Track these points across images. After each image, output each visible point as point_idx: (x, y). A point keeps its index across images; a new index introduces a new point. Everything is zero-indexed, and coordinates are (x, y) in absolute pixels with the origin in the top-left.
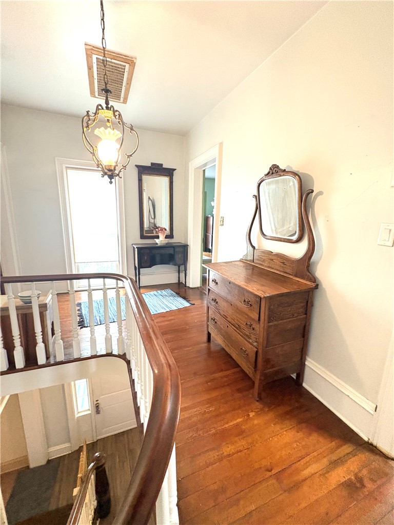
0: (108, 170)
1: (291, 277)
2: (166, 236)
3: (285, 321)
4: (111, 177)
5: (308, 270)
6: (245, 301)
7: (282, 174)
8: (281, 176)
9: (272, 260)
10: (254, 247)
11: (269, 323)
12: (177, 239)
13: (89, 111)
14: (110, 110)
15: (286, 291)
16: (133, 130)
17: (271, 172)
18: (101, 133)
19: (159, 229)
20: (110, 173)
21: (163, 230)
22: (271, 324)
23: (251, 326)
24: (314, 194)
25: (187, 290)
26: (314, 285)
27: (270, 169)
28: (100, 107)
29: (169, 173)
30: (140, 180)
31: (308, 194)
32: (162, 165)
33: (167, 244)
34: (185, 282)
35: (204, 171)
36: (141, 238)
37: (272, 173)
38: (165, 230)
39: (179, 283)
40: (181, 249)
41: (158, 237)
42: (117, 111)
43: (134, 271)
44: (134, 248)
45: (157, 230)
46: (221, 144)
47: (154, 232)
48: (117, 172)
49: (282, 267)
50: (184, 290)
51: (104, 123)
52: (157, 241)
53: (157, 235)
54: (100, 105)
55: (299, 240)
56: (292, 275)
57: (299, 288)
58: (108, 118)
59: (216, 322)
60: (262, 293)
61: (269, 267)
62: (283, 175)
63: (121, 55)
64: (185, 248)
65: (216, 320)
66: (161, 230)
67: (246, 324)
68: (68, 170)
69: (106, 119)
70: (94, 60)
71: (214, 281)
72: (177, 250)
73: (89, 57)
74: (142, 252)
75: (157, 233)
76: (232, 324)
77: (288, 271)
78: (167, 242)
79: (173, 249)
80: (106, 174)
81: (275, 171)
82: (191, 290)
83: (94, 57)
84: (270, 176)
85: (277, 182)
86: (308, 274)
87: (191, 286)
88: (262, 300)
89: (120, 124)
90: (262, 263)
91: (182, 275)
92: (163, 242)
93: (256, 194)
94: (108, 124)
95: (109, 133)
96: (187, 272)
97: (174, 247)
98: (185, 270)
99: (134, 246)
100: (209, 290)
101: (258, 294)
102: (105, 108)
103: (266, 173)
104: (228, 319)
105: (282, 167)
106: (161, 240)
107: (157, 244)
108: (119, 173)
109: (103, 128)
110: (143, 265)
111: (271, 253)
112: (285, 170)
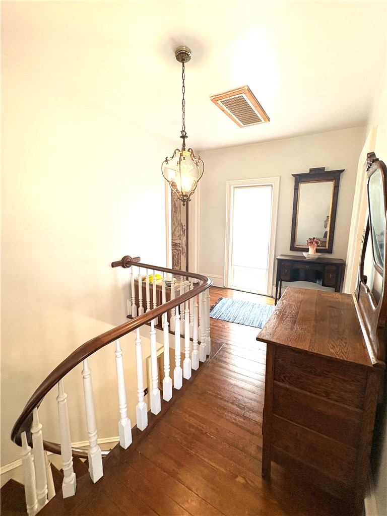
12: (336, 255)
29: (334, 176)
30: (297, 189)
32: (324, 168)
36: (291, 250)
40: (334, 268)
52: (305, 254)
53: (307, 247)
58: (184, 157)
63: (235, 90)
64: (339, 267)
68: (235, 190)
70: (221, 104)
73: (217, 104)
74: (283, 263)
83: (219, 102)
106: (310, 254)
107: (305, 257)
110: (282, 278)
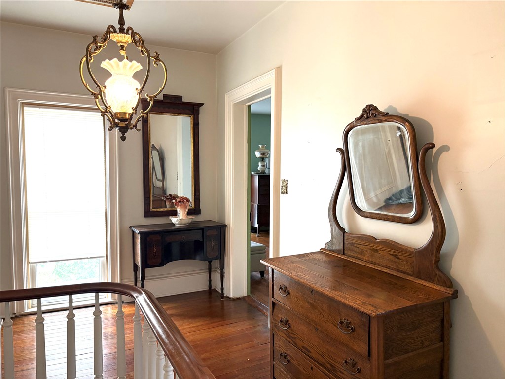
0: (119, 120)
1: (411, 278)
2: (189, 210)
3: (411, 354)
4: (123, 130)
5: (438, 268)
6: (341, 323)
7: (383, 119)
8: (381, 121)
9: (376, 251)
10: (342, 230)
11: (386, 359)
13: (96, 36)
14: (127, 33)
15: (408, 304)
16: (160, 60)
17: (365, 116)
18: (112, 66)
19: (178, 200)
20: (123, 125)
21: (183, 201)
22: (390, 361)
23: (354, 365)
24: (435, 150)
25: (226, 303)
26: (450, 292)
27: (364, 110)
28: (111, 29)
29: (192, 110)
31: (426, 150)
32: (181, 97)
33: (190, 224)
34: (222, 289)
35: (249, 107)
36: (145, 216)
37: (368, 118)
38: (188, 201)
39: (211, 291)
40: (214, 233)
41: (175, 213)
42: (137, 33)
43: (133, 273)
44: (133, 233)
45: (174, 201)
46: (279, 70)
47: (168, 204)
48: (133, 122)
49: (395, 262)
50: (219, 303)
51: (115, 52)
52: (174, 220)
53: (173, 209)
54: (112, 27)
55: (417, 219)
56: (412, 276)
57: (427, 299)
58: (122, 44)
59: (289, 361)
60: (373, 309)
61: (371, 263)
62: (386, 121)
64: (220, 231)
65: (288, 357)
66: (180, 201)
67: (346, 362)
68: (25, 108)
69: (119, 45)
71: (283, 289)
72: (208, 233)
74: (148, 239)
75: (172, 205)
76: (319, 363)
77: (404, 269)
78: (190, 221)
79: (201, 231)
80: (117, 125)
81: (371, 114)
82: (232, 303)
84: (364, 121)
85: (376, 131)
86: (439, 273)
87: (232, 295)
88: (372, 321)
89: (143, 54)
90: (359, 256)
91: (216, 277)
92: (184, 222)
93: (342, 146)
94: (123, 53)
95: (125, 65)
96: (225, 271)
97: (202, 229)
98: (222, 268)
99: (134, 230)
100: (274, 304)
101: (366, 311)
102: (118, 30)
103: (358, 116)
104: (312, 355)
105: (382, 108)
106: (180, 218)
107: (173, 224)
108: (136, 124)
109: (115, 60)
110: (149, 262)
111: (373, 240)
112: (387, 113)
